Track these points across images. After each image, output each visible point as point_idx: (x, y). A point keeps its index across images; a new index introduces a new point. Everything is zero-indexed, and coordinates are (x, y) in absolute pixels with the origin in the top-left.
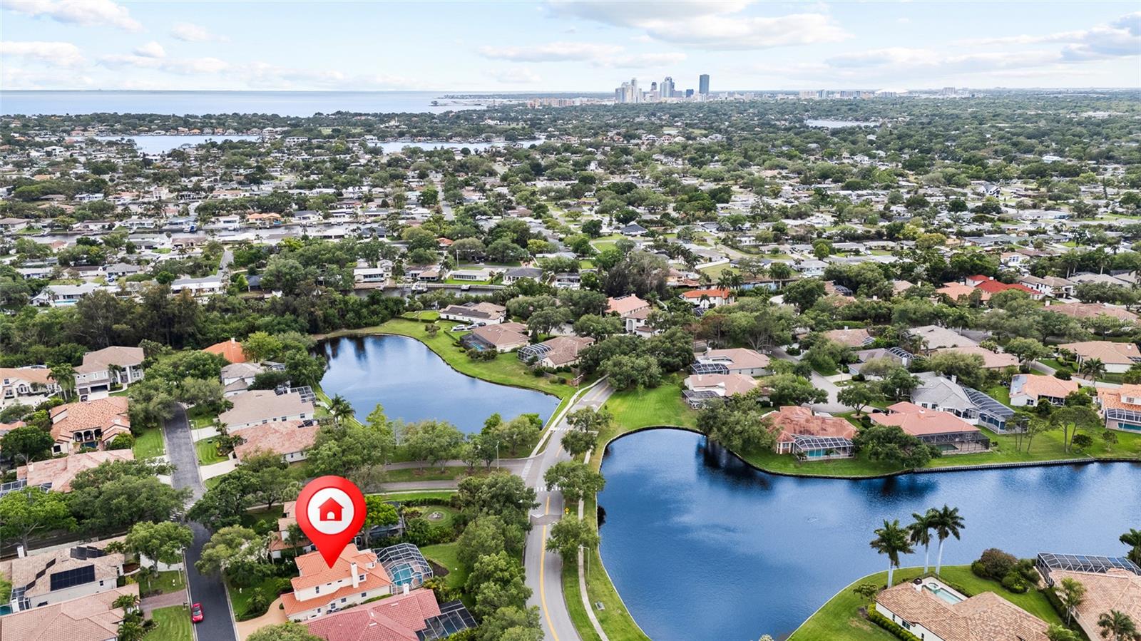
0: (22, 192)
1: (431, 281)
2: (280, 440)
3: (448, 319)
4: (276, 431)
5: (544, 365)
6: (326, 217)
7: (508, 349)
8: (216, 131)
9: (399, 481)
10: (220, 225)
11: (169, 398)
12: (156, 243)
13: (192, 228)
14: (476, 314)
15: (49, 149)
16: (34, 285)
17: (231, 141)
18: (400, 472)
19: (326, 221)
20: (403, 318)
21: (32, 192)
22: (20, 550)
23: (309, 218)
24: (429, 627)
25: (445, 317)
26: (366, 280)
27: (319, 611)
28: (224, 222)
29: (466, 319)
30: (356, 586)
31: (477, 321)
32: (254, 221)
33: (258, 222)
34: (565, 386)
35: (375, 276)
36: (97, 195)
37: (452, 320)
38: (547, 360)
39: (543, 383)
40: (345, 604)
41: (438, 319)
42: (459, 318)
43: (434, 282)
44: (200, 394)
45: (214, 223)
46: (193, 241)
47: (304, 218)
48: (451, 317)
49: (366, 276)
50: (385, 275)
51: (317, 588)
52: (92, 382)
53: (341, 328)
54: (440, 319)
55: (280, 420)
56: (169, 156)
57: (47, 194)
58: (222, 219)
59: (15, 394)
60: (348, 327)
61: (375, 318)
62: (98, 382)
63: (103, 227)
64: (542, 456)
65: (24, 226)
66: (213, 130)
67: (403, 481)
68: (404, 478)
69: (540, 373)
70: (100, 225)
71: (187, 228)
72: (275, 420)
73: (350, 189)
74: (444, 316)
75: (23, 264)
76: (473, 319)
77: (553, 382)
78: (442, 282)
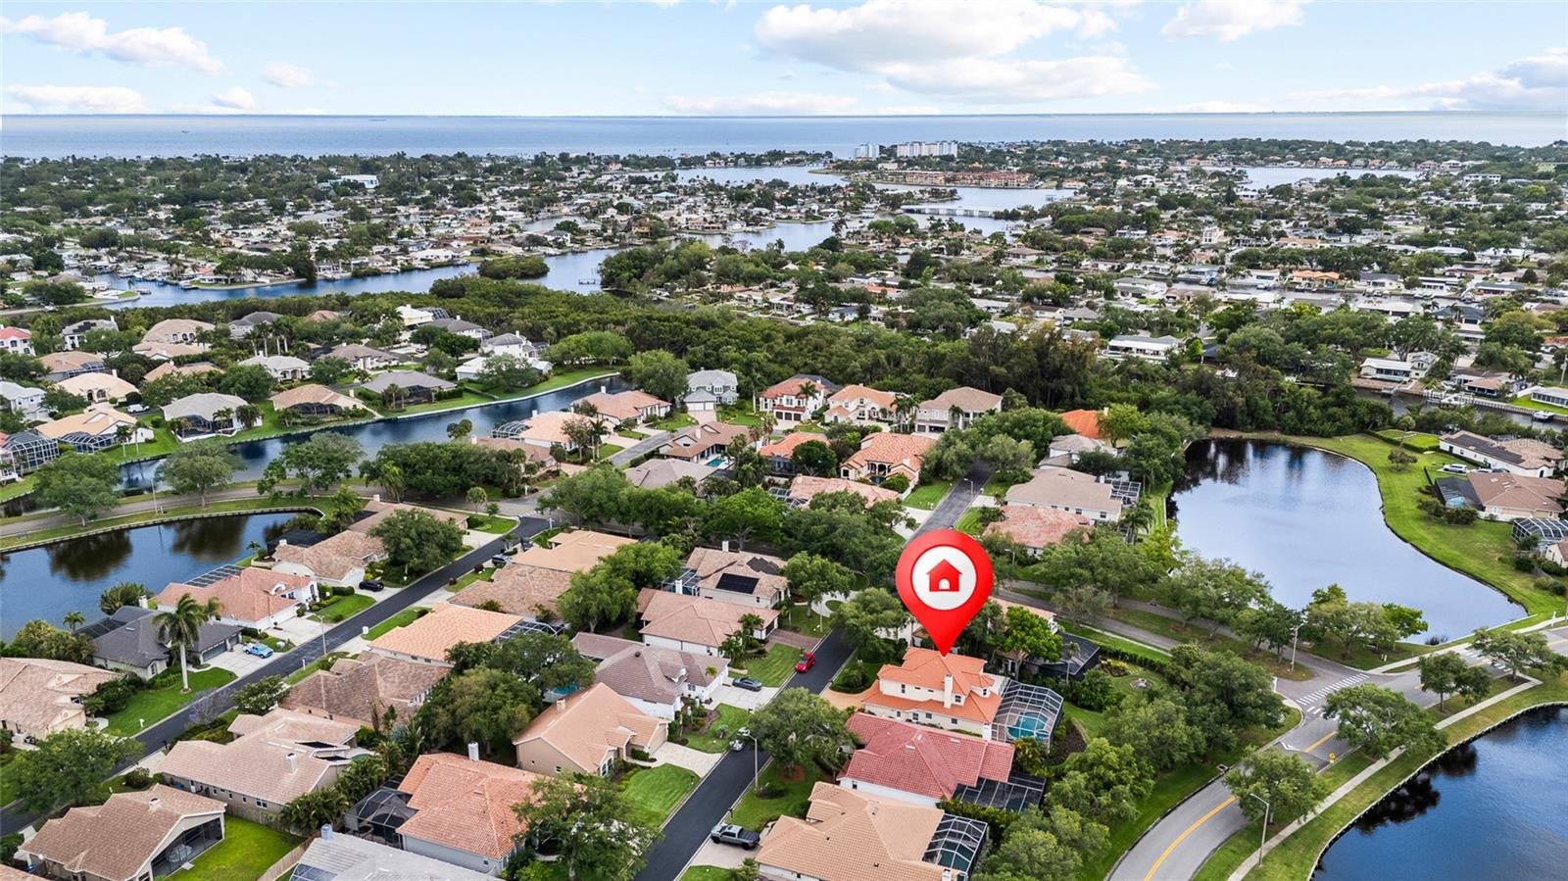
0: (1063, 222)
1: (1485, 396)
2: (1038, 529)
3: (1450, 452)
4: (1039, 518)
5: (1549, 556)
6: (1408, 286)
7: (1504, 516)
8: (1371, 162)
9: (1143, 628)
10: (1249, 280)
11: (970, 452)
12: (1147, 291)
13: (1212, 280)
14: (1501, 454)
15: (1139, 178)
16: (974, 316)
17: (1373, 176)
18: (1154, 617)
19: (1408, 292)
20: (1377, 436)
21: (1073, 222)
22: (725, 544)
23: (1383, 284)
24: (978, 787)
25: (1448, 449)
26: (1379, 376)
27: (899, 714)
28: (1258, 277)
29: (1480, 458)
30: (947, 705)
31: (1497, 463)
32: (1300, 280)
33: (1304, 283)
34: (1559, 599)
35: (1396, 373)
36: (1139, 232)
37: (1456, 456)
38: (1554, 548)
39: (1519, 584)
40: (928, 721)
41: (1431, 449)
42: (1469, 454)
43: (1489, 397)
44: (1001, 457)
45: (1244, 276)
46: (1190, 294)
47: (1375, 284)
48: (1457, 450)
49: (1380, 371)
50: (1413, 375)
51: (903, 686)
52: (931, 421)
53: (1274, 429)
54: (1437, 449)
55: (1072, 511)
56: (1271, 192)
57: (1089, 226)
58: (1255, 273)
59: (866, 416)
60: (1283, 431)
61: (1327, 426)
62: (937, 422)
63: (1113, 267)
64: (1392, 678)
65: (1035, 258)
66: (1367, 163)
67: (1148, 629)
68: (1153, 627)
69: (1523, 566)
70: (1109, 265)
71: (1205, 279)
72: (1067, 509)
73: (1490, 252)
74: (1445, 446)
75: (994, 296)
76: (1491, 460)
77: (1540, 587)
78: (1505, 400)
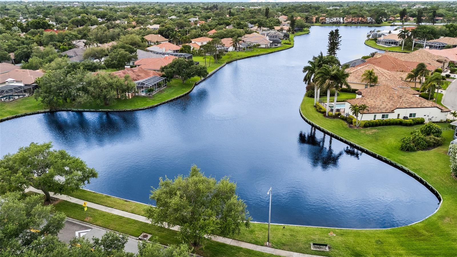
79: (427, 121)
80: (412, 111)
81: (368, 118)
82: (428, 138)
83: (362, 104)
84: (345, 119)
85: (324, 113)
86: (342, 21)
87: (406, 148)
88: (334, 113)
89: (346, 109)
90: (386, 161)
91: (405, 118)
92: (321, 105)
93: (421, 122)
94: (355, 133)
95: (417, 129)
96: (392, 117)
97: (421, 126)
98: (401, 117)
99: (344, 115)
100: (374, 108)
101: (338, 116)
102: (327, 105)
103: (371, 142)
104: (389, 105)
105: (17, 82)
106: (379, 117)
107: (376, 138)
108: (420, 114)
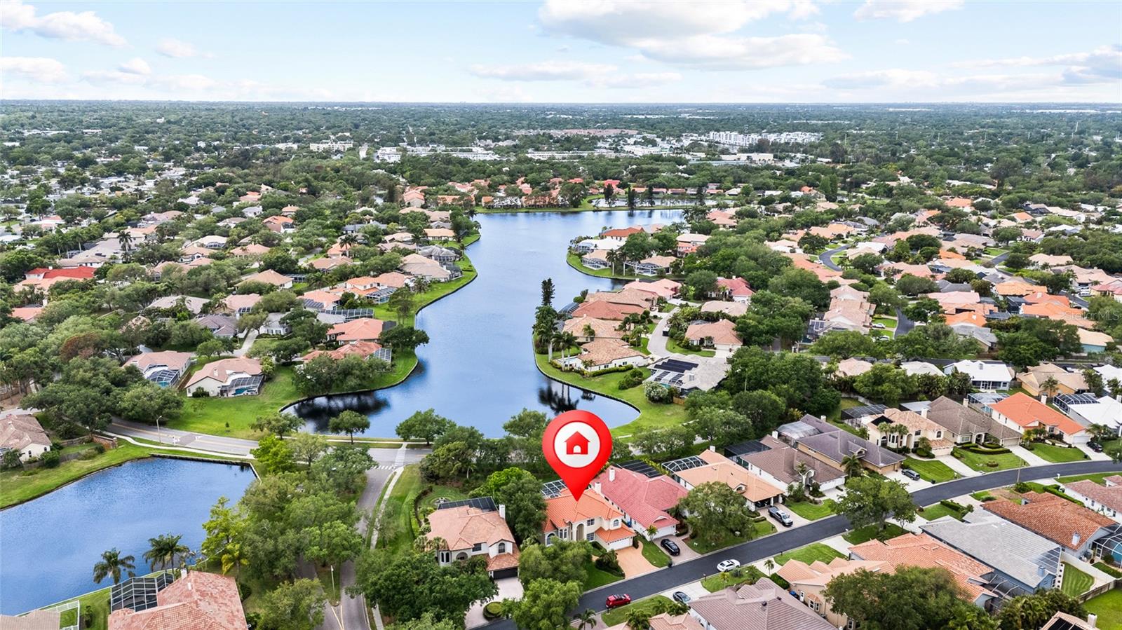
79: (635, 366)
80: (624, 360)
81: (595, 369)
82: (634, 379)
83: (589, 359)
84: (578, 372)
85: (560, 368)
86: (519, 203)
87: (622, 388)
88: (568, 368)
89: (577, 363)
90: (611, 398)
91: (620, 366)
92: (556, 361)
93: (631, 368)
94: (588, 382)
95: (628, 373)
96: (611, 366)
97: (630, 371)
98: (617, 366)
99: (576, 368)
100: (598, 361)
101: (571, 370)
102: (561, 362)
103: (599, 387)
104: (608, 358)
105: (236, 373)
106: (602, 368)
107: (603, 384)
108: (630, 362)
